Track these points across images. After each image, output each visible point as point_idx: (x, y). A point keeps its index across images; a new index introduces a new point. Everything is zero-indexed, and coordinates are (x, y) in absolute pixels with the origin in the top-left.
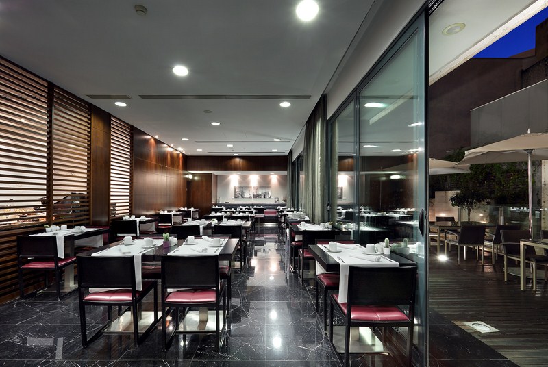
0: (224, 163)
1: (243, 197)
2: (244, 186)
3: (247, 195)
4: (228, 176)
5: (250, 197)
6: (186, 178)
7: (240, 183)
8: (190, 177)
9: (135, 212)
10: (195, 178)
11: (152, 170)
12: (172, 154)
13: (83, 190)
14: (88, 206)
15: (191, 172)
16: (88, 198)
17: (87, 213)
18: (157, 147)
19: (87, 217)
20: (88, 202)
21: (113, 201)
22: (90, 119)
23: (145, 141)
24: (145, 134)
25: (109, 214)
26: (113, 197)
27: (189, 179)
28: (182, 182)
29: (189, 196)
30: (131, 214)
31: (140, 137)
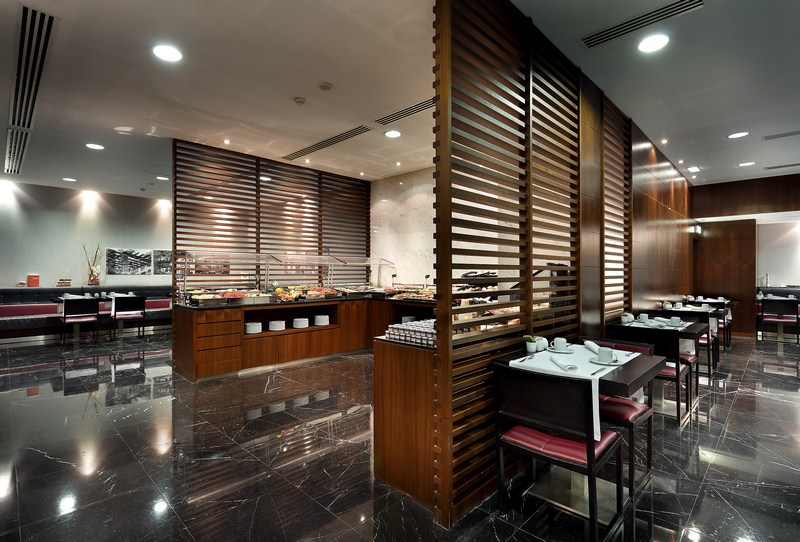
6: (691, 234)
8: (699, 230)
9: (635, 305)
10: (706, 234)
11: (652, 219)
12: (675, 183)
13: (563, 256)
14: (573, 292)
15: (700, 220)
16: (572, 273)
17: (573, 307)
18: (659, 169)
19: (573, 316)
20: (573, 283)
21: (607, 282)
22: (577, 103)
23: (644, 156)
24: (644, 138)
25: (602, 309)
26: (607, 273)
27: (695, 234)
28: (687, 241)
29: (695, 271)
30: (628, 309)
31: (638, 147)
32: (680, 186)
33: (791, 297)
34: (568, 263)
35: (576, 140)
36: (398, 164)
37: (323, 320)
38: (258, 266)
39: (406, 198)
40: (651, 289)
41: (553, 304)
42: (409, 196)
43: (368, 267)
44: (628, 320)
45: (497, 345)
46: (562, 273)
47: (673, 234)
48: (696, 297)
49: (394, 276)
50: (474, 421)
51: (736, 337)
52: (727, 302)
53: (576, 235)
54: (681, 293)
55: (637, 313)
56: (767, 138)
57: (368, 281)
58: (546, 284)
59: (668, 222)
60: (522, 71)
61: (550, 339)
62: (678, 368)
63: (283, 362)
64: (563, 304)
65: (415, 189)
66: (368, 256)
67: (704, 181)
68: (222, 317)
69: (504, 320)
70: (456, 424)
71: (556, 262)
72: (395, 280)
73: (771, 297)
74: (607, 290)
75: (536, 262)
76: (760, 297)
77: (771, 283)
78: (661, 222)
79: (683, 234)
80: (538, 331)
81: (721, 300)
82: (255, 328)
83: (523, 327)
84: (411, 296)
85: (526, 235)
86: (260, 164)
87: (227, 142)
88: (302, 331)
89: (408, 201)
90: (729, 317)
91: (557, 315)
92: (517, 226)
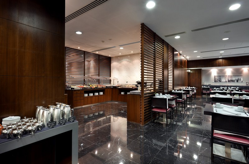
0: (211, 62)
1: (220, 81)
2: (221, 75)
3: (223, 80)
4: (210, 70)
5: (226, 82)
6: (188, 72)
7: (218, 73)
8: (189, 71)
9: (175, 89)
10: (191, 72)
11: (179, 68)
12: (184, 60)
13: (161, 78)
14: (162, 85)
15: (190, 69)
16: (162, 81)
17: (162, 88)
18: (180, 57)
19: (163, 90)
20: (162, 83)
21: (169, 83)
22: (163, 47)
23: (177, 55)
24: (176, 51)
25: (168, 89)
26: (169, 81)
27: (189, 72)
28: (187, 74)
29: (189, 81)
30: (173, 89)
31: (175, 53)
32: (185, 60)
33: (209, 87)
34: (162, 79)
35: (163, 54)
36: (120, 54)
37: (101, 93)
38: (84, 79)
39: (121, 62)
40: (179, 85)
41: (159, 88)
42: (122, 62)
43: (110, 80)
44: (173, 91)
45: (150, 95)
46: (160, 81)
47: (183, 72)
48: (188, 87)
49: (118, 82)
50: (147, 108)
51: (197, 97)
52: (195, 88)
53: (163, 72)
54: (185, 86)
55: (175, 90)
56: (201, 52)
57: (110, 83)
58: (158, 83)
59: (182, 69)
60: (154, 43)
61: (159, 94)
62: (182, 100)
63: (93, 104)
64: (161, 87)
65: (124, 60)
66: (110, 77)
67: (190, 60)
68: (79, 92)
69: (150, 90)
70: (145, 108)
71: (159, 79)
72: (118, 83)
73: (205, 87)
74: (169, 85)
75: (156, 79)
76: (203, 87)
77: (205, 84)
78: (180, 69)
79: (186, 72)
80: (157, 92)
81: (194, 87)
82: (86, 95)
83: (154, 92)
84: (124, 87)
85: (155, 74)
86: (85, 53)
87: (79, 48)
88: (97, 96)
89: (122, 63)
90: (195, 91)
91: (160, 90)
92: (153, 72)
